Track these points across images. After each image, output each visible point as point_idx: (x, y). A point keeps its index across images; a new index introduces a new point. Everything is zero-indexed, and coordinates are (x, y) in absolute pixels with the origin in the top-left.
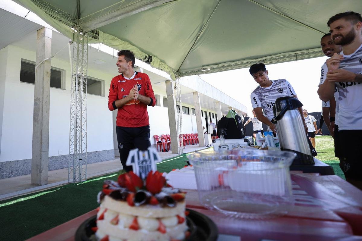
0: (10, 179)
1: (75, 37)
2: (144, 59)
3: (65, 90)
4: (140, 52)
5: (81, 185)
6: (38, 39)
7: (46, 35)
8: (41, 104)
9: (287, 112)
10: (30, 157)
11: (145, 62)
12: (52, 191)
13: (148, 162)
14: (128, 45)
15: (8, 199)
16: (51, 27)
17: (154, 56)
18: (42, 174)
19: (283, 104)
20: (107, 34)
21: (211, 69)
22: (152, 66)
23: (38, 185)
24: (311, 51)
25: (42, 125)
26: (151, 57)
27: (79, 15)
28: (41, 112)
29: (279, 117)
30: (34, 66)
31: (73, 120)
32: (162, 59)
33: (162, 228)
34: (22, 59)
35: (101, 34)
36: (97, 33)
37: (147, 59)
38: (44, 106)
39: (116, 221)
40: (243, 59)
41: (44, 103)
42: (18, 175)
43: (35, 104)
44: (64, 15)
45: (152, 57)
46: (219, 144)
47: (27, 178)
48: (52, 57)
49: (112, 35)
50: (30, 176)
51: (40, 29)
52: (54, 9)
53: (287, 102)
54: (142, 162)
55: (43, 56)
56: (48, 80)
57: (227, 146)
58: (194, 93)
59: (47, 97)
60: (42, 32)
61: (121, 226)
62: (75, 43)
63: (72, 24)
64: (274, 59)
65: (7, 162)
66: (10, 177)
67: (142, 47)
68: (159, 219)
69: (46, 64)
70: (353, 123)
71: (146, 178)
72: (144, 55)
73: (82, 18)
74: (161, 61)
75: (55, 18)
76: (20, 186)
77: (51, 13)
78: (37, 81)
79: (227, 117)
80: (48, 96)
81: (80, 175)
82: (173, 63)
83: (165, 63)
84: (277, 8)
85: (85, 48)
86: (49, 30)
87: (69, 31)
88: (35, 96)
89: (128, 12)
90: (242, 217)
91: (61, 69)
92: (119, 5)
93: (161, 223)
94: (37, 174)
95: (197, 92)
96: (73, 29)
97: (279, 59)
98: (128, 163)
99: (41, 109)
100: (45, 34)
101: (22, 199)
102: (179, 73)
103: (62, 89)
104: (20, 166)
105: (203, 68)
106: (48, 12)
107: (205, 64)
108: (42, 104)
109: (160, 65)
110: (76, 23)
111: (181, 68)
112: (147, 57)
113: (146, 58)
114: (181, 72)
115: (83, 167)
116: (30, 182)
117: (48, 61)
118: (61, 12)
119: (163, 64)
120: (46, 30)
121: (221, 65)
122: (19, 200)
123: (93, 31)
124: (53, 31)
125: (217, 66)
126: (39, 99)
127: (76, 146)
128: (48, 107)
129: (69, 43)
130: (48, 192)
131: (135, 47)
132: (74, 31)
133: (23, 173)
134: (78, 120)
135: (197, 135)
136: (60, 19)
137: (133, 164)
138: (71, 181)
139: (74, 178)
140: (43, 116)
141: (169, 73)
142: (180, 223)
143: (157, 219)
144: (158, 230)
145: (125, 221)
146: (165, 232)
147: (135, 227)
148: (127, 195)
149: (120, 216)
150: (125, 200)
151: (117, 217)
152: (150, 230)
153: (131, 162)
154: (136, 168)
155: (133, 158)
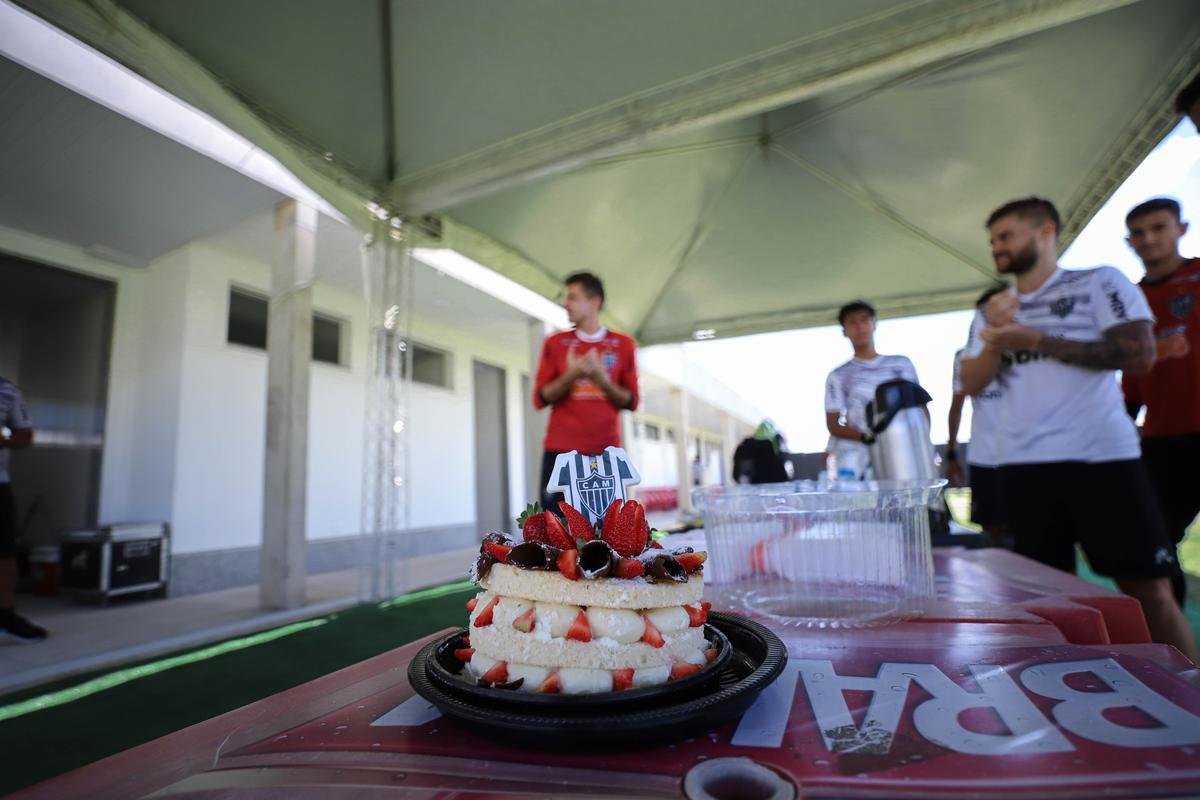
5: (393, 608)
6: (277, 227)
7: (300, 221)
8: (285, 401)
9: (900, 415)
12: (316, 623)
13: (606, 484)
18: (288, 581)
19: (892, 396)
21: (716, 331)
23: (276, 609)
25: (288, 455)
27: (391, 170)
28: (284, 422)
29: (882, 427)
31: (373, 447)
33: (655, 634)
35: (448, 227)
36: (439, 224)
38: (294, 407)
39: (529, 624)
41: (292, 400)
43: (271, 402)
44: (349, 169)
47: (248, 595)
48: (316, 281)
50: (254, 589)
51: (283, 204)
53: (901, 392)
54: (590, 484)
55: (292, 275)
56: (305, 341)
58: (670, 390)
59: (302, 384)
60: (287, 212)
61: (542, 634)
62: (380, 246)
63: (371, 192)
68: (642, 612)
69: (298, 299)
70: (1027, 447)
71: (600, 521)
73: (399, 177)
76: (228, 613)
78: (275, 343)
80: (305, 382)
81: (390, 582)
85: (406, 263)
86: (310, 205)
87: (365, 214)
88: (268, 383)
89: (520, 172)
90: (822, 625)
91: (338, 319)
93: (649, 624)
94: (276, 583)
95: (678, 388)
98: (553, 486)
99: (286, 416)
100: (298, 219)
101: (238, 643)
102: (642, 337)
103: (341, 366)
104: (226, 564)
105: (698, 327)
107: (702, 316)
108: (289, 402)
110: (382, 193)
115: (398, 564)
116: (255, 603)
117: (306, 291)
120: (300, 206)
121: (738, 322)
123: (427, 219)
124: (319, 211)
125: (729, 325)
126: (282, 389)
127: (378, 512)
128: (304, 410)
129: (363, 245)
130: (307, 625)
133: (237, 580)
134: (386, 447)
135: (674, 491)
136: (339, 178)
137: (565, 489)
138: (367, 597)
139: (375, 589)
140: (293, 433)
142: (693, 624)
143: (639, 612)
144: (642, 639)
145: (553, 620)
146: (660, 644)
147: (581, 634)
148: (557, 556)
149: (539, 609)
150: (554, 568)
151: (531, 611)
152: (621, 641)
153: (560, 484)
154: (574, 498)
155: (565, 472)
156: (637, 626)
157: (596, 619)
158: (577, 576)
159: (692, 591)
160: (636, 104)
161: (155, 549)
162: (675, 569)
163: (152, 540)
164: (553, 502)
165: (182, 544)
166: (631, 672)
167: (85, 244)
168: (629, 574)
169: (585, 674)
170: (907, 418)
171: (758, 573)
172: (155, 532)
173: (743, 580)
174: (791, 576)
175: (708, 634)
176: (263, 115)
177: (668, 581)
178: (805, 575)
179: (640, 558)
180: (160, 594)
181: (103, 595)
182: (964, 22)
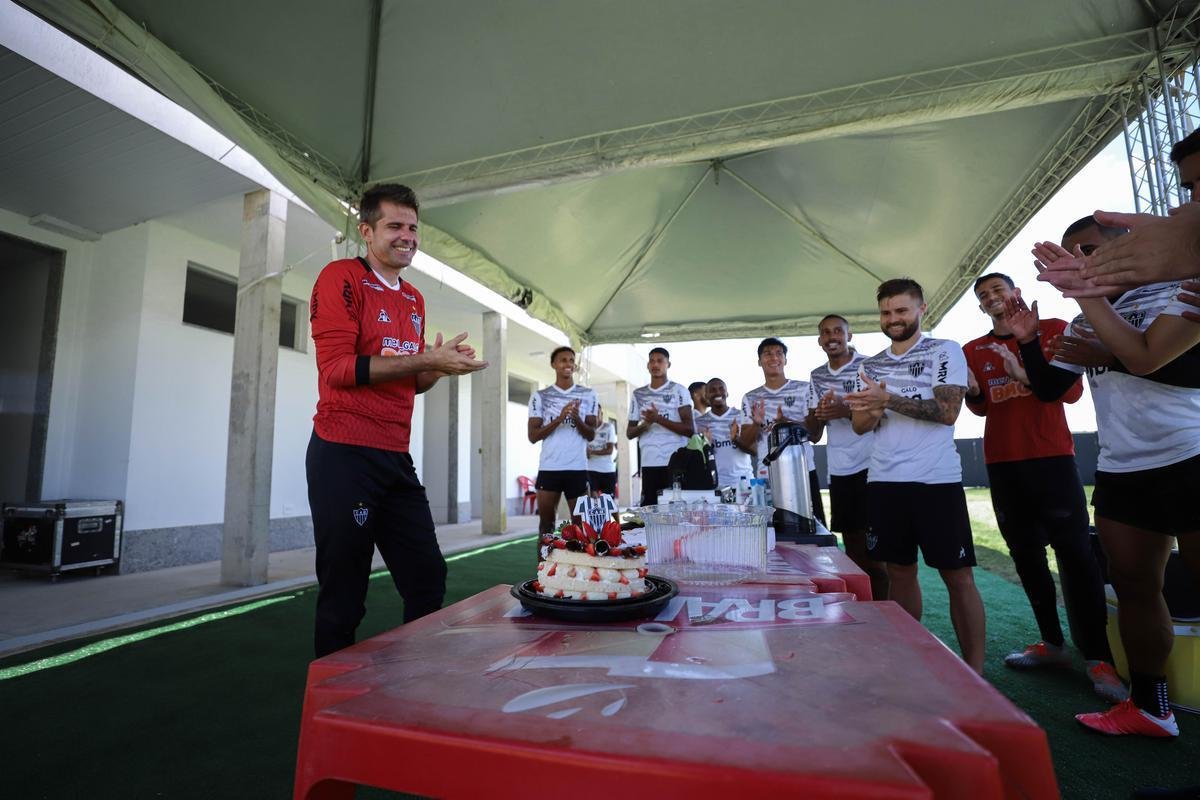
0: (153, 574)
1: (351, 227)
2: (514, 296)
3: (306, 353)
4: (507, 279)
6: (247, 216)
7: (271, 211)
8: (252, 387)
9: (788, 448)
10: (220, 520)
11: (516, 303)
12: (285, 598)
13: (602, 512)
14: (479, 258)
15: (171, 616)
16: (289, 194)
17: (538, 291)
18: (253, 559)
19: (783, 434)
20: (431, 229)
21: (661, 334)
22: (532, 315)
23: (241, 586)
24: (862, 319)
25: (255, 440)
26: (531, 293)
27: (365, 172)
28: (251, 408)
30: (231, 288)
32: (556, 299)
33: (625, 579)
34: (189, 262)
37: (520, 298)
38: (262, 395)
39: (573, 574)
40: (732, 320)
41: (262, 386)
42: (174, 566)
43: (235, 387)
44: (326, 168)
45: (534, 293)
46: (670, 499)
48: (286, 271)
49: (443, 230)
50: (218, 563)
51: (254, 193)
52: (304, 150)
54: (594, 511)
55: (263, 266)
56: (273, 328)
57: (685, 502)
58: (618, 383)
59: (270, 372)
60: (260, 201)
61: (580, 578)
62: (351, 242)
63: (345, 191)
64: (791, 327)
65: (145, 532)
66: (152, 569)
67: (511, 266)
69: (269, 287)
70: (888, 470)
72: (516, 286)
73: (373, 180)
74: (553, 304)
75: (301, 172)
76: (191, 589)
77: (291, 159)
78: (243, 329)
79: (689, 447)
80: (273, 370)
82: (578, 311)
83: (560, 309)
84: (809, 220)
86: (281, 197)
87: (338, 211)
88: (234, 368)
91: (297, 300)
92: (473, 166)
93: (623, 575)
94: (240, 561)
95: (624, 382)
96: (347, 205)
97: (801, 327)
98: (576, 512)
99: (253, 402)
100: (268, 208)
101: (214, 617)
102: (591, 335)
103: (297, 350)
104: (179, 542)
105: (646, 329)
106: (285, 153)
107: (651, 320)
108: (257, 390)
109: (548, 313)
110: (356, 193)
111: (596, 324)
112: (522, 292)
113: (518, 294)
114: (596, 332)
116: (217, 580)
117: (276, 281)
118: (320, 159)
119: (557, 311)
120: (273, 196)
121: (683, 327)
122: (204, 619)
124: (290, 202)
125: (674, 329)
126: (248, 375)
128: (271, 397)
129: (334, 241)
130: (276, 600)
131: (496, 267)
132: (349, 211)
136: (316, 177)
137: (582, 514)
140: (260, 419)
141: (567, 334)
142: (640, 577)
143: (619, 570)
144: (620, 581)
145: (584, 573)
146: (627, 583)
147: (596, 578)
148: (585, 546)
149: (577, 568)
150: (584, 551)
151: (574, 569)
152: (612, 581)
153: (581, 511)
154: (586, 518)
155: (582, 506)
156: (617, 576)
157: (602, 572)
158: (595, 555)
159: (640, 563)
160: (603, 140)
161: (109, 525)
162: (634, 552)
163: (105, 517)
164: (577, 520)
165: (135, 521)
166: (616, 594)
167: (32, 213)
168: (615, 555)
169: (596, 594)
170: (792, 450)
171: (677, 557)
172: (109, 509)
173: (665, 562)
174: (696, 559)
175: (646, 583)
176: (249, 116)
177: (631, 558)
178: (703, 560)
179: (619, 547)
180: (112, 570)
181: (55, 570)
182: (880, 109)
